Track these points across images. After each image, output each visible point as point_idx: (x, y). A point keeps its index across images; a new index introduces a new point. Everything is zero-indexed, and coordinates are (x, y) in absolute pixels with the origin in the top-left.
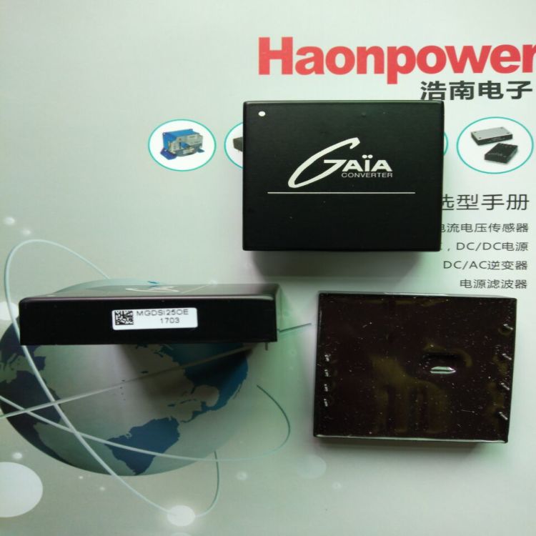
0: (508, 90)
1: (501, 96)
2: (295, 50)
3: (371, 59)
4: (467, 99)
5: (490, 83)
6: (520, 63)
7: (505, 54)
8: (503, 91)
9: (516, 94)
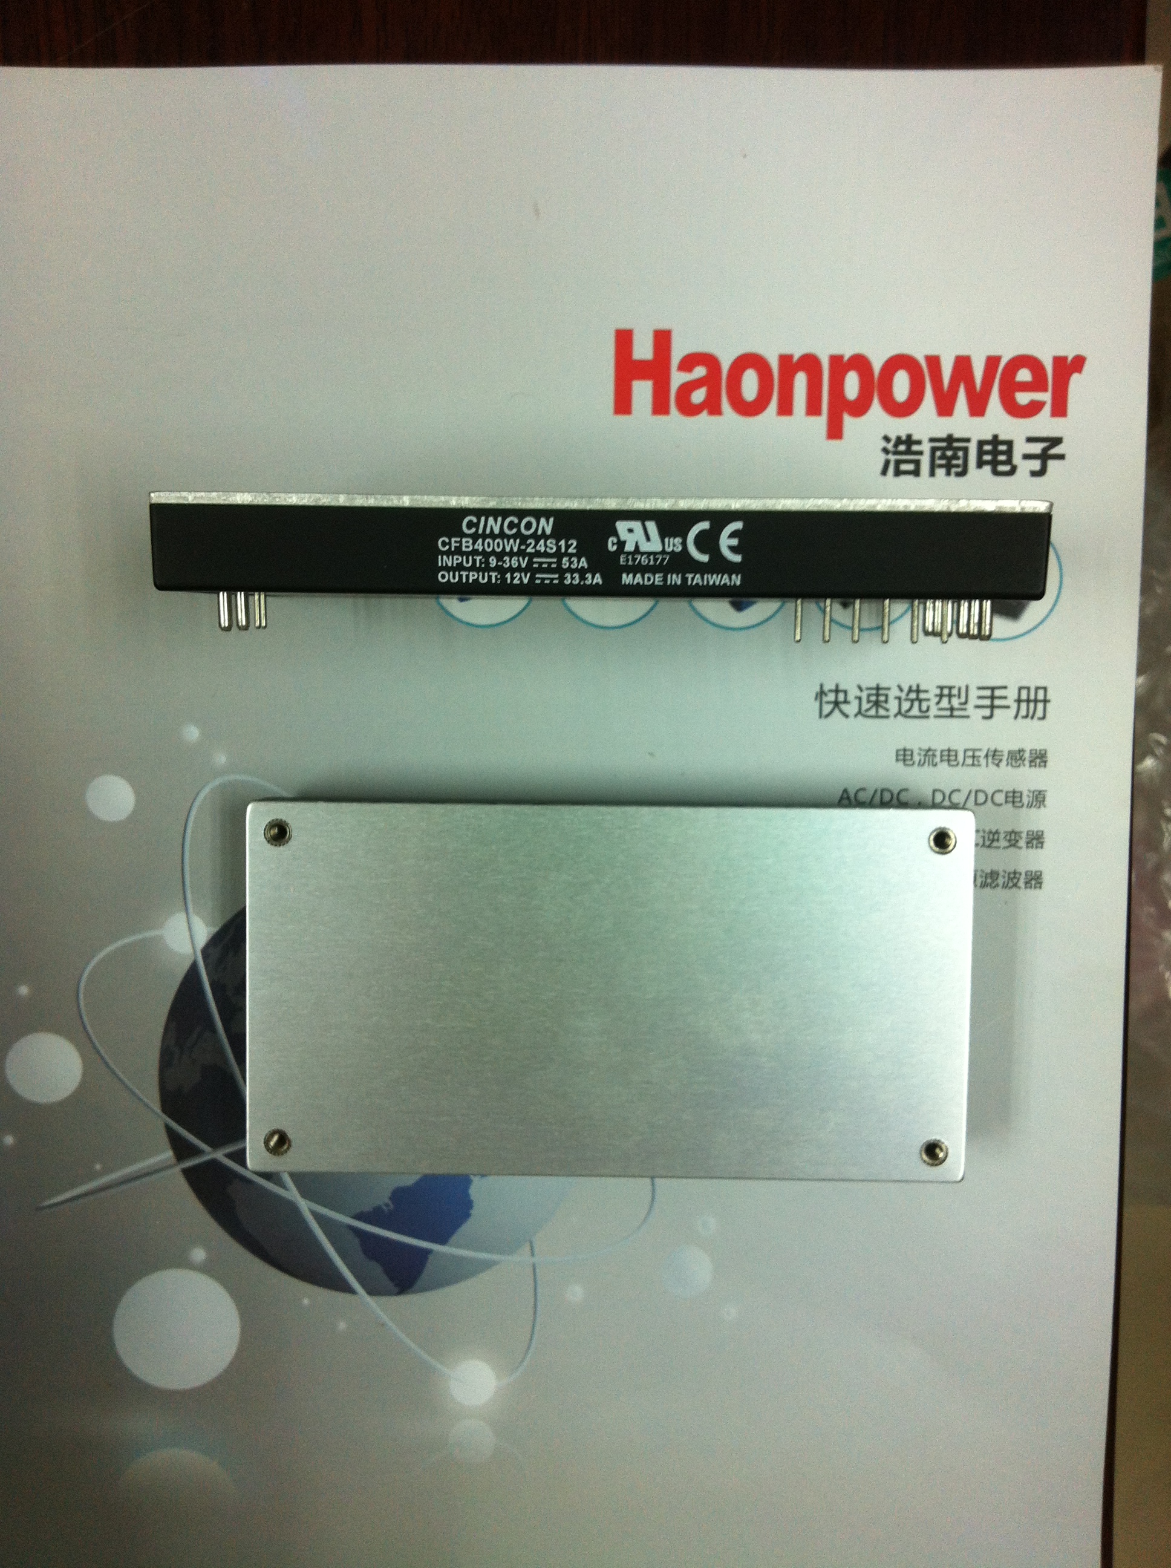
1: (1013, 471)
2: (676, 358)
4: (958, 475)
7: (1024, 375)
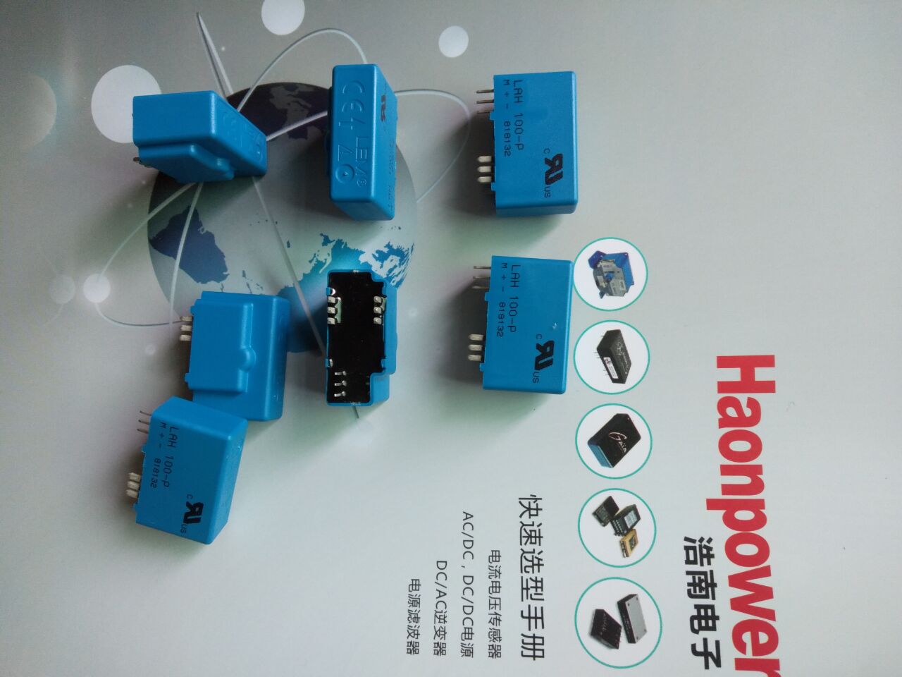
0: (705, 640)
1: (695, 631)
2: (756, 396)
3: (745, 480)
4: (689, 591)
5: (715, 618)
7: (763, 638)
8: (703, 634)
9: (700, 649)
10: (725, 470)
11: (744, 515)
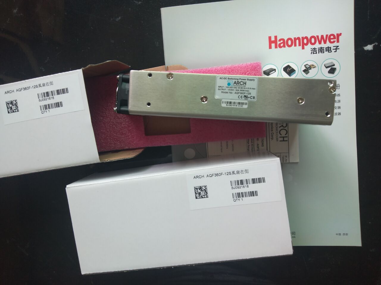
0: (333, 49)
3: (297, 41)
5: (328, 47)
6: (336, 40)
8: (332, 50)
9: (335, 50)
10: (295, 45)
11: (305, 41)
